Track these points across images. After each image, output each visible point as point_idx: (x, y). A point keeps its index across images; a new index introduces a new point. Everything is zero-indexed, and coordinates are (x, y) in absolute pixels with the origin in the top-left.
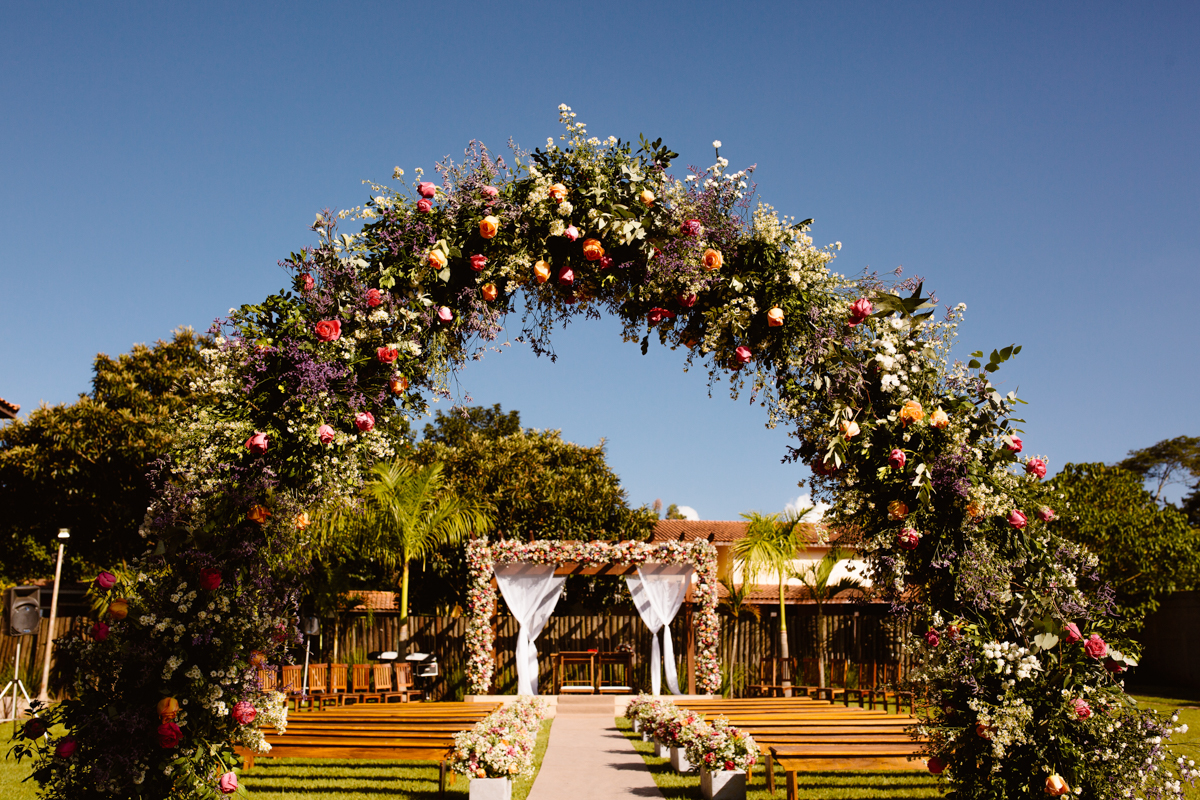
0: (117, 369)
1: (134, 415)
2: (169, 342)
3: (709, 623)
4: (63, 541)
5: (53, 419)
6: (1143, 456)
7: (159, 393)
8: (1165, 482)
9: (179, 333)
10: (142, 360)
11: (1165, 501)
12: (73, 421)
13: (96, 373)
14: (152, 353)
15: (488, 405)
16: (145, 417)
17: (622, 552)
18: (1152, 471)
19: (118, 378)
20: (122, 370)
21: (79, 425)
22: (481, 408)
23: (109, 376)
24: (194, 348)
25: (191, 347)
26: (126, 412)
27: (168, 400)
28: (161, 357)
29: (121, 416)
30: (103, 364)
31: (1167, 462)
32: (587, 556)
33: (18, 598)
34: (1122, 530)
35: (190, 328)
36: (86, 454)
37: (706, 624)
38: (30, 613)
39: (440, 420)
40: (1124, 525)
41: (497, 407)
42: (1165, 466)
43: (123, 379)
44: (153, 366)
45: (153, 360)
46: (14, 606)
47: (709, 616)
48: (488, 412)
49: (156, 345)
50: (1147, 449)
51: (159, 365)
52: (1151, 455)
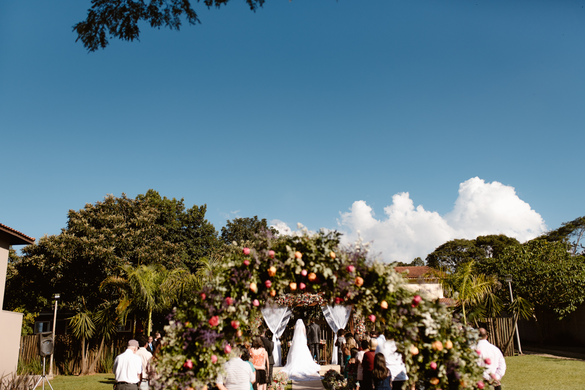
0: (79, 217)
1: (88, 240)
2: (102, 202)
3: (361, 330)
4: (57, 299)
5: (51, 243)
6: (569, 225)
7: (99, 228)
8: (581, 238)
9: (107, 198)
10: (91, 212)
11: (581, 246)
12: (60, 243)
13: (69, 218)
14: (95, 208)
15: (251, 217)
16: (94, 240)
17: (319, 298)
18: (574, 232)
19: (80, 222)
20: (82, 218)
21: (63, 245)
22: (248, 218)
23: (76, 221)
24: (114, 204)
25: (113, 204)
26: (85, 239)
27: (104, 231)
28: (99, 210)
29: (82, 240)
30: (72, 215)
31: (581, 228)
32: (303, 300)
33: (43, 338)
34: (557, 274)
35: (112, 195)
36: (67, 259)
37: (360, 331)
38: (50, 344)
39: (229, 225)
40: (558, 270)
41: (256, 217)
42: (580, 230)
43: (82, 222)
44: (96, 214)
45: (96, 211)
46: (42, 342)
47: (361, 327)
48: (252, 219)
49: (96, 204)
50: (571, 222)
51: (98, 214)
52: (573, 225)
